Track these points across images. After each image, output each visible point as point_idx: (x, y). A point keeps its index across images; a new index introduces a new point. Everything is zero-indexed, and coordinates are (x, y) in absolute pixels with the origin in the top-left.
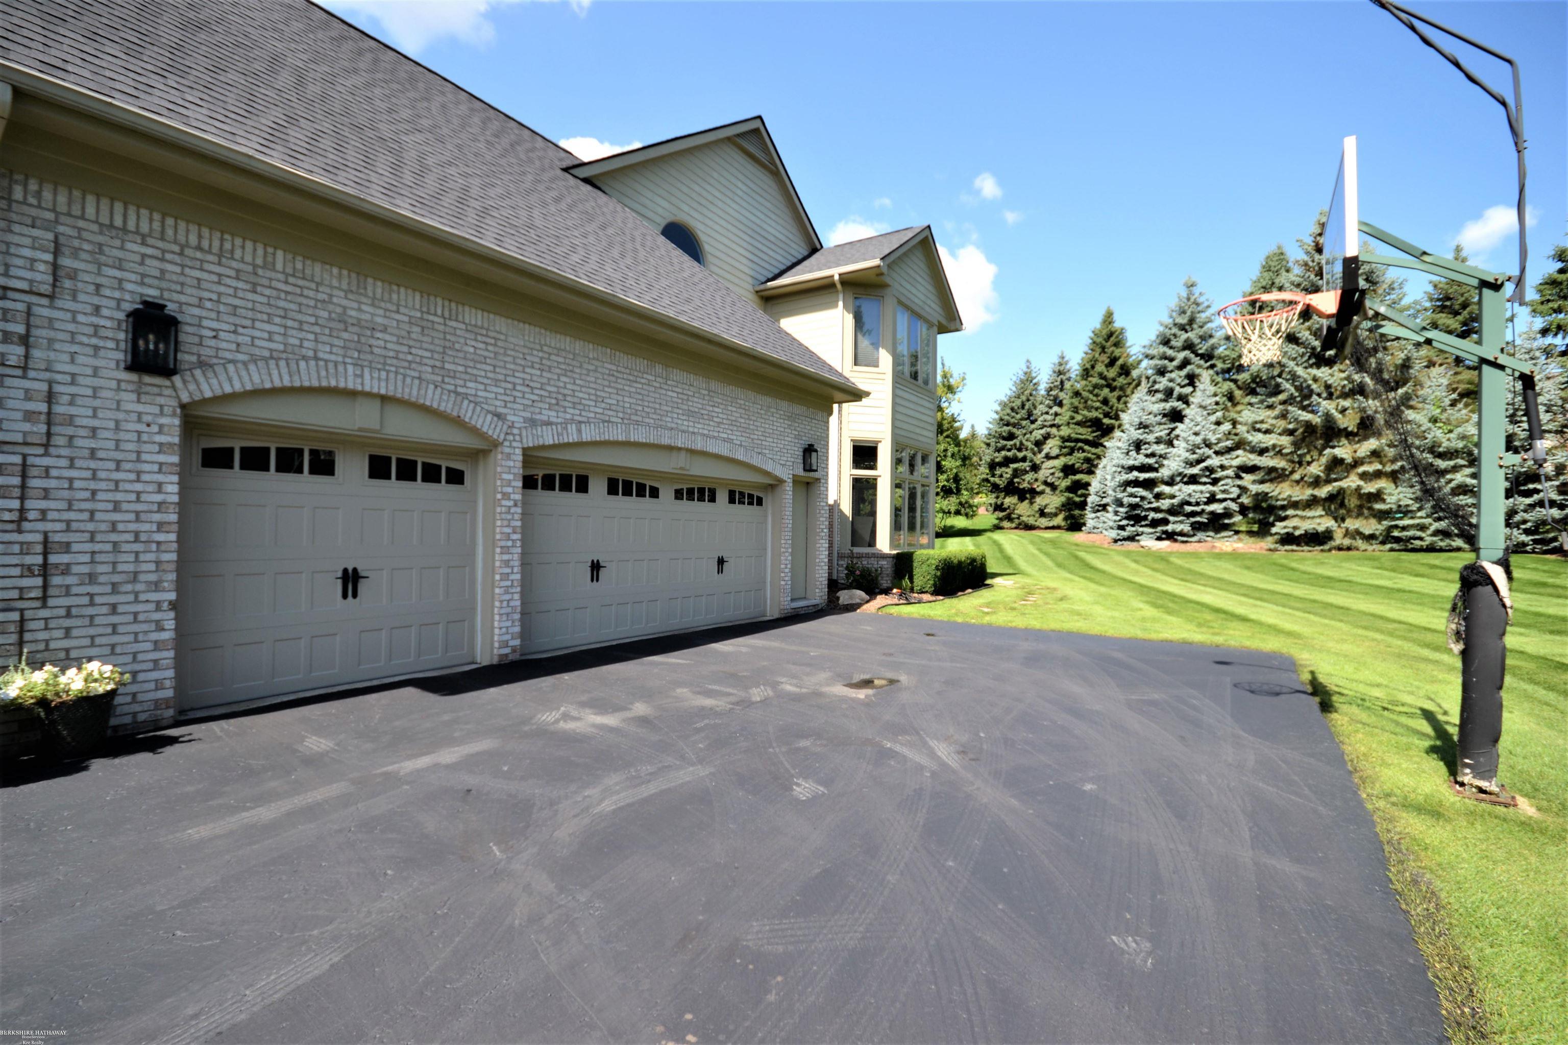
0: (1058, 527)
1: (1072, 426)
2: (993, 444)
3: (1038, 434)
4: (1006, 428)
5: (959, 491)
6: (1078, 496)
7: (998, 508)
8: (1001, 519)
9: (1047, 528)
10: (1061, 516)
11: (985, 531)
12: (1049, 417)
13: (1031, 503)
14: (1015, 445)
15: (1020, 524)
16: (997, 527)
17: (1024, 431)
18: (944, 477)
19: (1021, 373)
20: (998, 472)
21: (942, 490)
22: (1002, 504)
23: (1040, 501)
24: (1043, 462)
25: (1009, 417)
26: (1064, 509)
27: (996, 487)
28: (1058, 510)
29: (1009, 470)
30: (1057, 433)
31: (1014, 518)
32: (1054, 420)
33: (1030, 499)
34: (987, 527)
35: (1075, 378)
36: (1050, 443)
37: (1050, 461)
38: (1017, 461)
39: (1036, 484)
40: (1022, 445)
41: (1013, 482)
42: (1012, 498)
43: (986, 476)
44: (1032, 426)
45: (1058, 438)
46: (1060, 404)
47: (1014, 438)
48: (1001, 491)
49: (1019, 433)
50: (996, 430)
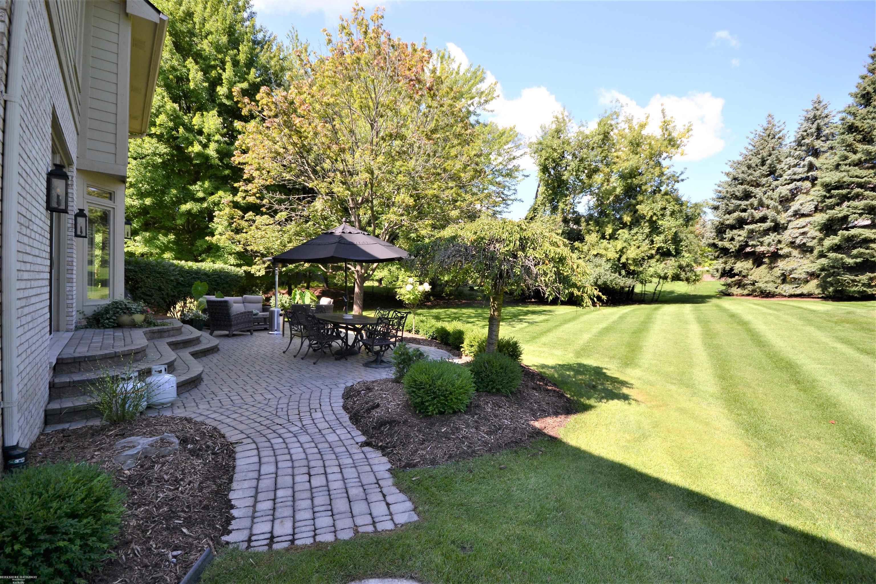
0: (809, 295)
1: (843, 168)
2: (723, 206)
3: (785, 190)
4: (741, 188)
5: (678, 253)
6: (849, 256)
7: (727, 273)
8: (729, 285)
9: (791, 296)
10: (815, 282)
11: (710, 297)
12: (800, 170)
13: (772, 268)
14: (752, 205)
15: (754, 291)
16: (725, 294)
17: (764, 189)
18: (662, 237)
19: (760, 130)
20: (728, 236)
21: (657, 252)
22: (732, 269)
23: (782, 265)
24: (790, 221)
25: (745, 176)
26: (823, 274)
27: (725, 251)
28: (813, 275)
29: (743, 233)
30: (814, 185)
31: (746, 284)
32: (808, 172)
33: (770, 264)
34: (713, 294)
35: (844, 115)
36: (801, 198)
37: (802, 220)
38: (754, 221)
39: (779, 246)
40: (761, 204)
41: (747, 245)
42: (745, 263)
43: (711, 241)
44: (776, 183)
45: (817, 188)
46: (816, 153)
47: (751, 197)
48: (731, 256)
49: (758, 192)
50: (727, 192)
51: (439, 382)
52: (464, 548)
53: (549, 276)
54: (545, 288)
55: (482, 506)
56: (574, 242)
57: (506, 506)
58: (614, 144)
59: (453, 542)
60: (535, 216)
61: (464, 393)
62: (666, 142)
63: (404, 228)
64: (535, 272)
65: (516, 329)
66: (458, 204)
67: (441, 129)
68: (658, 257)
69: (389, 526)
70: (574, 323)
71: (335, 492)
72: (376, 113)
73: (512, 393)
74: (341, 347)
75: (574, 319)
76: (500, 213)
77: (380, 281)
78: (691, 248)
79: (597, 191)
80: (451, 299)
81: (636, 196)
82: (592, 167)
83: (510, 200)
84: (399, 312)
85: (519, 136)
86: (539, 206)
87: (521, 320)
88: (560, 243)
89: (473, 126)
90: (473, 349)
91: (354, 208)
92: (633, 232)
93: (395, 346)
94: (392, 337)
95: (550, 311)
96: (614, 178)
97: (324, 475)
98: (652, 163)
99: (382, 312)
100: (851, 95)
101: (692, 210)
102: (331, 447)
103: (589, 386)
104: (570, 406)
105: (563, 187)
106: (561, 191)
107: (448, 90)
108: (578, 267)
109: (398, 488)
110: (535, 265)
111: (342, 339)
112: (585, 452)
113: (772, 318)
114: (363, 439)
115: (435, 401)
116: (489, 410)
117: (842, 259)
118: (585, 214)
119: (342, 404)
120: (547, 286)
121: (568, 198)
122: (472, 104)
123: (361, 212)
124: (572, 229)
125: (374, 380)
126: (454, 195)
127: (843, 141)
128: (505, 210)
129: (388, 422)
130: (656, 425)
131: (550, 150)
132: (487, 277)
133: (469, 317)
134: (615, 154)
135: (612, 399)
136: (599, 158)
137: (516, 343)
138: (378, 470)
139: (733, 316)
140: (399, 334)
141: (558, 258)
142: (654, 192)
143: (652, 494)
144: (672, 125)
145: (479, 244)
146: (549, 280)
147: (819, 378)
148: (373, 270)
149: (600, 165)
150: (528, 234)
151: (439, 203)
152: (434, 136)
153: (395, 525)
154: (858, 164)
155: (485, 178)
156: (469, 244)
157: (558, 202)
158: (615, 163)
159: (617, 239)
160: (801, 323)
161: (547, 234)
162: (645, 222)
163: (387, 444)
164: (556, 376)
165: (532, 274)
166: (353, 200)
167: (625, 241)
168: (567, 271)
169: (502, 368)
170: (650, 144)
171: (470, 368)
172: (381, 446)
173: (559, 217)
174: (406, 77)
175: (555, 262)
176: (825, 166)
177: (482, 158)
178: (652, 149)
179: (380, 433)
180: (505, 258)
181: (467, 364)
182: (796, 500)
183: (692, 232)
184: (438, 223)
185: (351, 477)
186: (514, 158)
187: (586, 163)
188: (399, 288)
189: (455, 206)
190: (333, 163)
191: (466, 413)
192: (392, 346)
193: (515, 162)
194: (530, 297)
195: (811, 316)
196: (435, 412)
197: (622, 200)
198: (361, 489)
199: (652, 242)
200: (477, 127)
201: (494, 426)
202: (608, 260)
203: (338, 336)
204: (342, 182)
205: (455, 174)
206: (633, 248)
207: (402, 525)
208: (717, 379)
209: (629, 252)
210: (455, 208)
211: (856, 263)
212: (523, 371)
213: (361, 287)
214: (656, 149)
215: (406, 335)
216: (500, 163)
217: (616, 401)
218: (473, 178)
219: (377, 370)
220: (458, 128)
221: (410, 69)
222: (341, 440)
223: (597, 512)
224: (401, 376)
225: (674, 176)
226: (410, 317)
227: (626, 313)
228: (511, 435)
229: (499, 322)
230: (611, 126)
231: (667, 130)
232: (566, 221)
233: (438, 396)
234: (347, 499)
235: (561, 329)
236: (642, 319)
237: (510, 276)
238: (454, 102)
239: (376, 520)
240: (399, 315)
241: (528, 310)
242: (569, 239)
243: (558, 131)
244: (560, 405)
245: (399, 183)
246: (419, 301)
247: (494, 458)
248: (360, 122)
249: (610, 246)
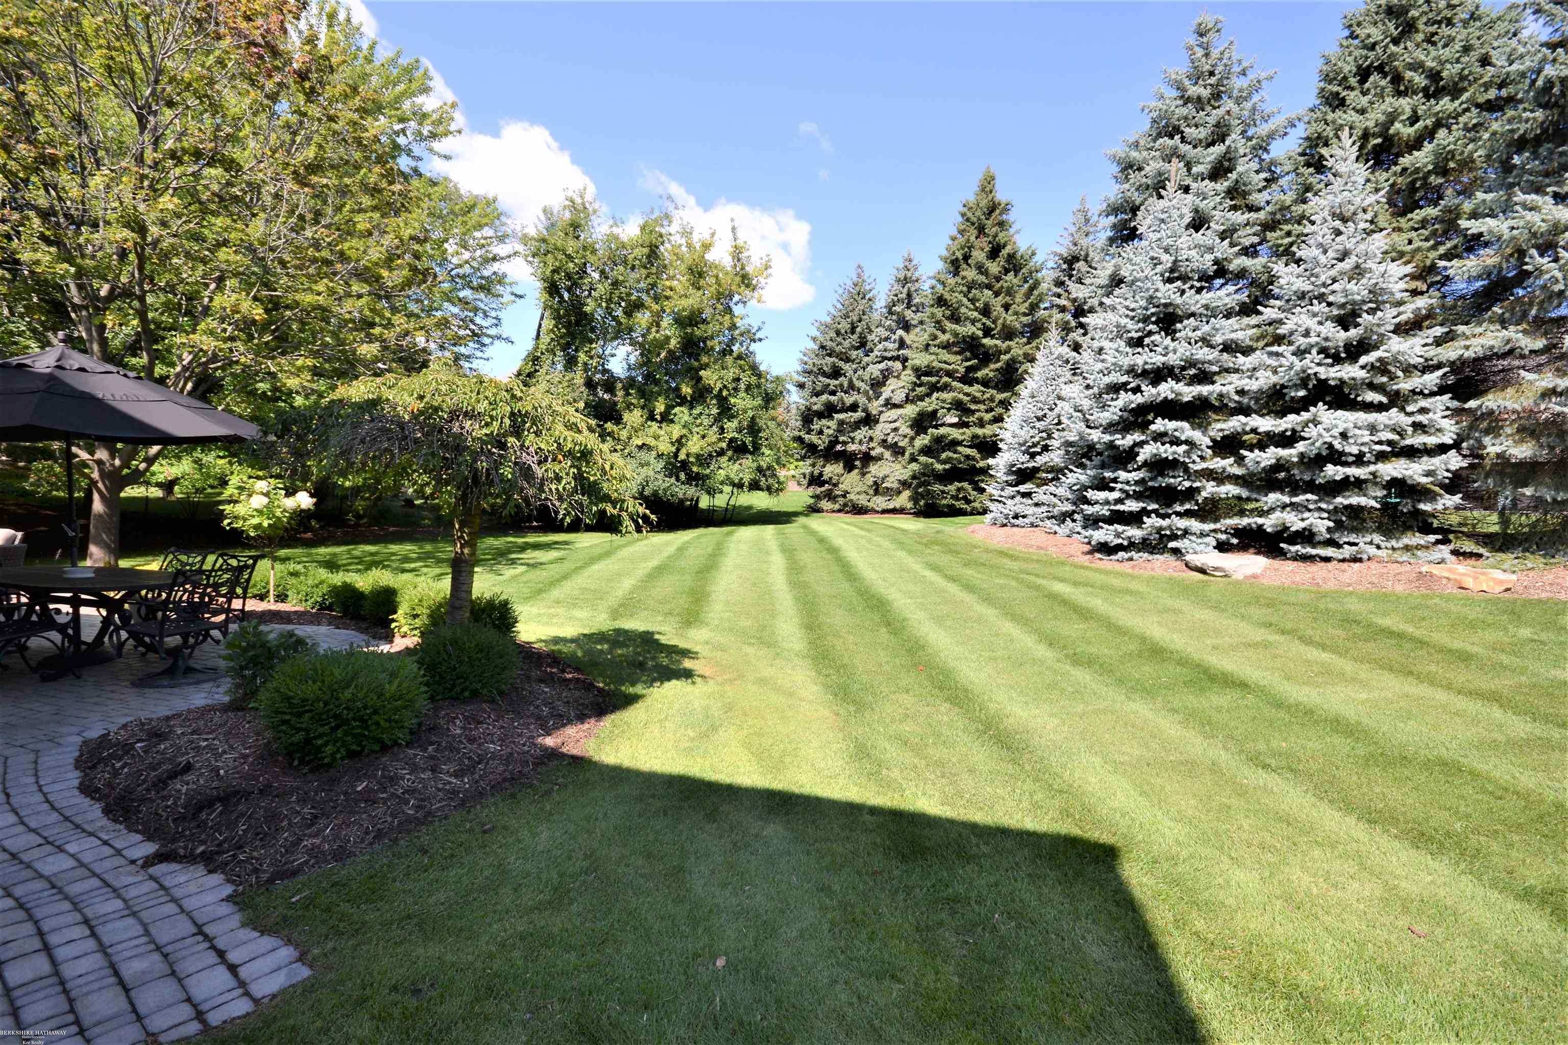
0: (900, 511)
1: (933, 349)
2: (809, 384)
3: (875, 370)
4: (829, 360)
5: (756, 448)
6: (939, 461)
7: (815, 480)
8: (817, 497)
9: (885, 512)
10: (907, 494)
11: (796, 514)
12: (891, 346)
13: (863, 474)
14: (841, 385)
15: (845, 505)
16: (814, 510)
17: (854, 366)
18: (735, 423)
19: (849, 283)
20: (816, 427)
21: (729, 446)
22: (821, 475)
23: (875, 470)
24: (881, 412)
25: (834, 344)
26: (915, 482)
27: (812, 449)
28: (905, 484)
29: (833, 424)
30: (904, 367)
31: (838, 496)
32: (899, 349)
33: (862, 468)
34: (800, 509)
35: (934, 282)
36: (892, 383)
37: (893, 411)
38: (845, 410)
39: (872, 445)
40: (852, 386)
41: (837, 442)
42: (835, 466)
43: (797, 433)
44: (866, 359)
45: (908, 371)
46: (907, 327)
47: (841, 375)
48: (820, 457)
49: (847, 367)
50: (814, 364)
51: (348, 694)
52: (417, 992)
53: (564, 482)
54: (557, 504)
55: (450, 906)
56: (606, 422)
57: (497, 894)
58: (665, 267)
59: (394, 989)
60: (536, 371)
61: (405, 708)
62: (738, 279)
63: (238, 369)
64: (540, 475)
65: (504, 577)
66: (377, 331)
67: (332, 167)
68: (730, 453)
69: (242, 1007)
70: (609, 561)
71: (80, 981)
72: (153, 93)
73: (501, 693)
74: (62, 649)
75: (607, 554)
76: (468, 358)
77: (168, 486)
78: (773, 441)
79: (640, 339)
80: (363, 525)
81: (699, 355)
82: (633, 298)
83: (489, 336)
84: (235, 557)
85: (503, 219)
86: (542, 353)
87: (513, 562)
88: (583, 426)
89: (405, 177)
90: (418, 622)
91: (86, 308)
92: (696, 412)
93: (225, 633)
94: (215, 613)
95: (566, 543)
96: (666, 321)
97: (43, 954)
98: (720, 307)
99: (184, 558)
100: (941, 258)
101: (774, 385)
102: (54, 887)
103: (634, 665)
104: (604, 701)
105: (585, 325)
106: (581, 332)
107: (348, 91)
108: (612, 468)
109: (254, 929)
110: (540, 463)
111: (62, 629)
112: (628, 771)
113: (863, 542)
114: (150, 848)
115: (340, 734)
116: (458, 731)
117: (932, 464)
118: (622, 377)
119: (76, 783)
120: (561, 499)
121: (594, 346)
122: (403, 131)
123: (110, 320)
124: (602, 400)
125: (169, 713)
126: (367, 312)
127: (933, 315)
128: (479, 354)
129: (219, 799)
130: (729, 708)
131: (561, 256)
132: (447, 483)
133: (406, 559)
134: (668, 283)
135: (669, 680)
136: (642, 285)
137: (505, 604)
138: (200, 904)
139: (822, 540)
140: (237, 604)
141: (579, 452)
142: (724, 353)
143: (725, 808)
144: (746, 254)
145: (430, 418)
146: (564, 489)
147: (909, 616)
148: (150, 461)
149: (644, 296)
150: (525, 406)
151: (328, 323)
152: (314, 179)
153: (256, 1001)
154: (946, 346)
155: (435, 286)
156: (407, 417)
157: (576, 350)
158: (667, 298)
159: (672, 421)
160: (893, 546)
161: (559, 409)
162: (712, 399)
163: (220, 845)
164: (580, 654)
165: (534, 479)
166: (80, 287)
167: (684, 426)
168: (595, 475)
169: (481, 651)
170: (717, 277)
171: (415, 658)
172: (203, 852)
173: (579, 378)
174: (237, 33)
175: (574, 458)
176: (915, 345)
177: (428, 246)
178: (719, 285)
179: (199, 826)
180: (482, 449)
181: (408, 651)
182: (884, 772)
183: (773, 419)
184: (327, 366)
185: (126, 937)
186: (494, 259)
187: (623, 290)
188: (229, 502)
189: (368, 335)
190: (15, 186)
191: (409, 745)
192: (215, 633)
193: (496, 266)
194: (530, 519)
195: (903, 538)
196: (338, 756)
197: (678, 358)
198: (156, 957)
199: (722, 429)
200: (415, 182)
201: (469, 758)
202: (660, 456)
203: (48, 621)
204: (43, 238)
205: (366, 268)
206: (696, 438)
207: (274, 996)
208: (803, 631)
209: (690, 443)
210: (371, 339)
211: (945, 470)
212: (521, 652)
213: (111, 500)
214: (725, 286)
215: (252, 605)
216: (467, 262)
217: (674, 682)
218: (408, 283)
219: (176, 690)
220: (374, 175)
221: (248, 19)
222: (82, 865)
223: (649, 856)
224: (252, 694)
225: (749, 332)
226: (264, 565)
227: (688, 542)
228: (501, 768)
229: (473, 566)
230: (661, 236)
231: (739, 260)
232: (590, 384)
233: (347, 722)
234: (119, 988)
235: (587, 572)
236: (710, 550)
237: (492, 481)
238: (362, 118)
239: (204, 1007)
240: (234, 562)
241: (526, 543)
242: (596, 417)
243: (575, 226)
244: (586, 702)
245: (224, 266)
246: (286, 530)
247: (471, 816)
248: (101, 101)
249: (662, 433)
